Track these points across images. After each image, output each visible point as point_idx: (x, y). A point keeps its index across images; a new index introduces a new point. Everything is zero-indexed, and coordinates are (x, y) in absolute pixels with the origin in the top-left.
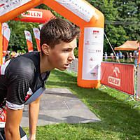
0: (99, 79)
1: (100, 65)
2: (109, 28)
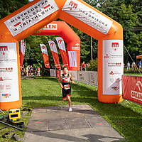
0: (121, 93)
1: (121, 78)
2: (129, 35)
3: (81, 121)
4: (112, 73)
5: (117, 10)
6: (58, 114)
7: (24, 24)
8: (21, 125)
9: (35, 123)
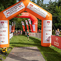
4: (47, 34)
5: (54, 9)
6: (23, 50)
7: (11, 13)
8: (6, 54)
9: (12, 54)
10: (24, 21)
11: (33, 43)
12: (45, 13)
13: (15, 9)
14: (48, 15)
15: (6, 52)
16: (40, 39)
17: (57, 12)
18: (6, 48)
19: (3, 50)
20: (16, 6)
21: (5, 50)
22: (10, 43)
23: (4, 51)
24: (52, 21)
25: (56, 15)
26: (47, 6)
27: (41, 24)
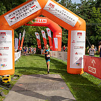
3: (51, 85)
4: (76, 53)
5: (90, 11)
6: (37, 80)
8: (8, 86)
9: (19, 86)
10: (40, 32)
11: (54, 68)
12: (74, 19)
13: (24, 11)
14: (79, 21)
15: (8, 82)
16: (65, 62)
17: (93, 18)
18: (8, 76)
19: (4, 80)
20: (26, 7)
21: (7, 79)
22: (16, 68)
23: (6, 81)
24: (85, 32)
25: (92, 22)
26: (77, 7)
27: (67, 37)
